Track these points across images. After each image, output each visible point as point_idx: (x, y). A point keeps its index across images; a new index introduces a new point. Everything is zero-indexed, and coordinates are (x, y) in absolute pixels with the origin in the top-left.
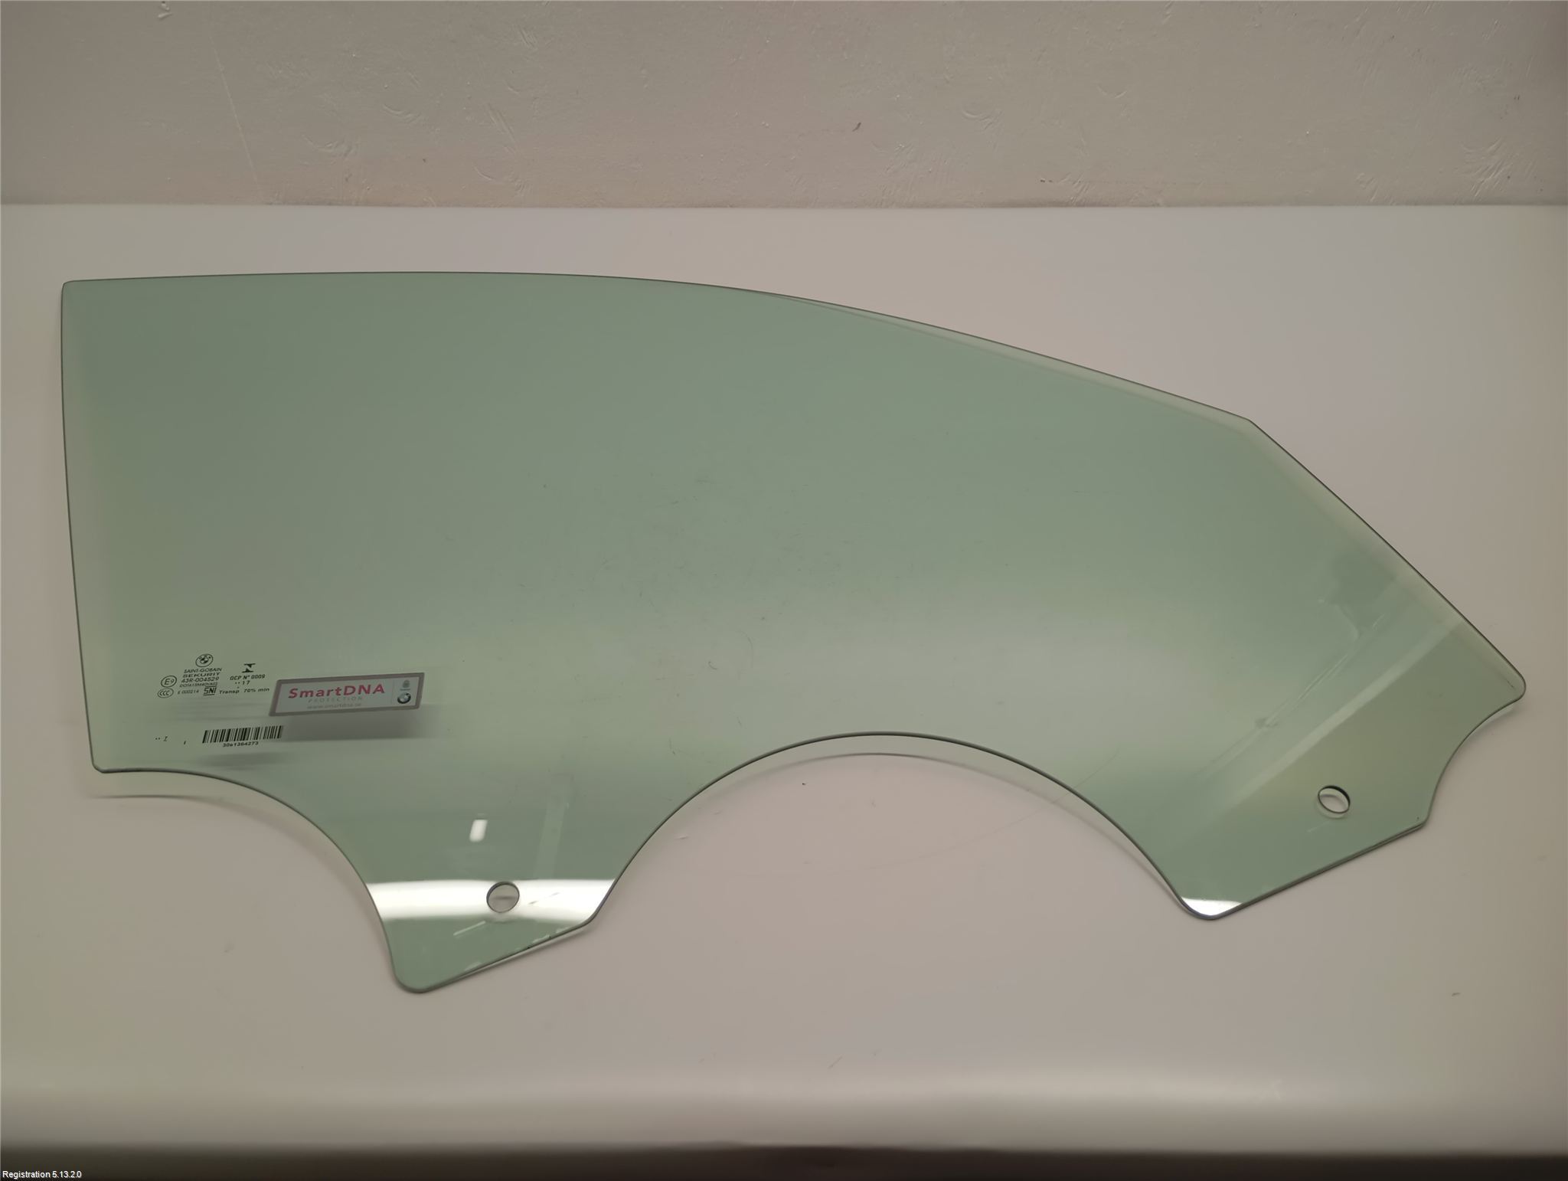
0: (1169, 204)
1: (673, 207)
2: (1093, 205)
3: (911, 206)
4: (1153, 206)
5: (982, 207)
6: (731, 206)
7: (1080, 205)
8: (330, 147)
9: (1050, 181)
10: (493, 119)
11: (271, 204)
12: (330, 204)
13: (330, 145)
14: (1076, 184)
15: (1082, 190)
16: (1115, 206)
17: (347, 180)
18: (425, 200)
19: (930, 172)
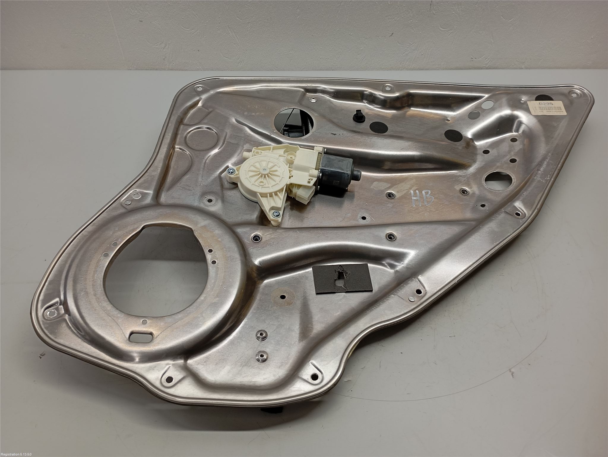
0: (526, 68)
7: (487, 69)
8: (157, 45)
9: (475, 58)
11: (131, 70)
12: (156, 70)
13: (157, 44)
14: (487, 60)
15: (488, 63)
17: (164, 59)
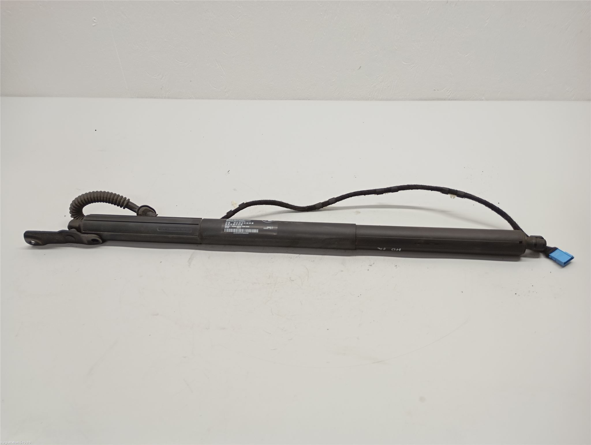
1: (286, 100)
2: (455, 100)
3: (381, 100)
4: (481, 100)
5: (409, 100)
6: (309, 100)
10: (217, 65)
16: (464, 100)
18: (190, 96)
19: (389, 86)
